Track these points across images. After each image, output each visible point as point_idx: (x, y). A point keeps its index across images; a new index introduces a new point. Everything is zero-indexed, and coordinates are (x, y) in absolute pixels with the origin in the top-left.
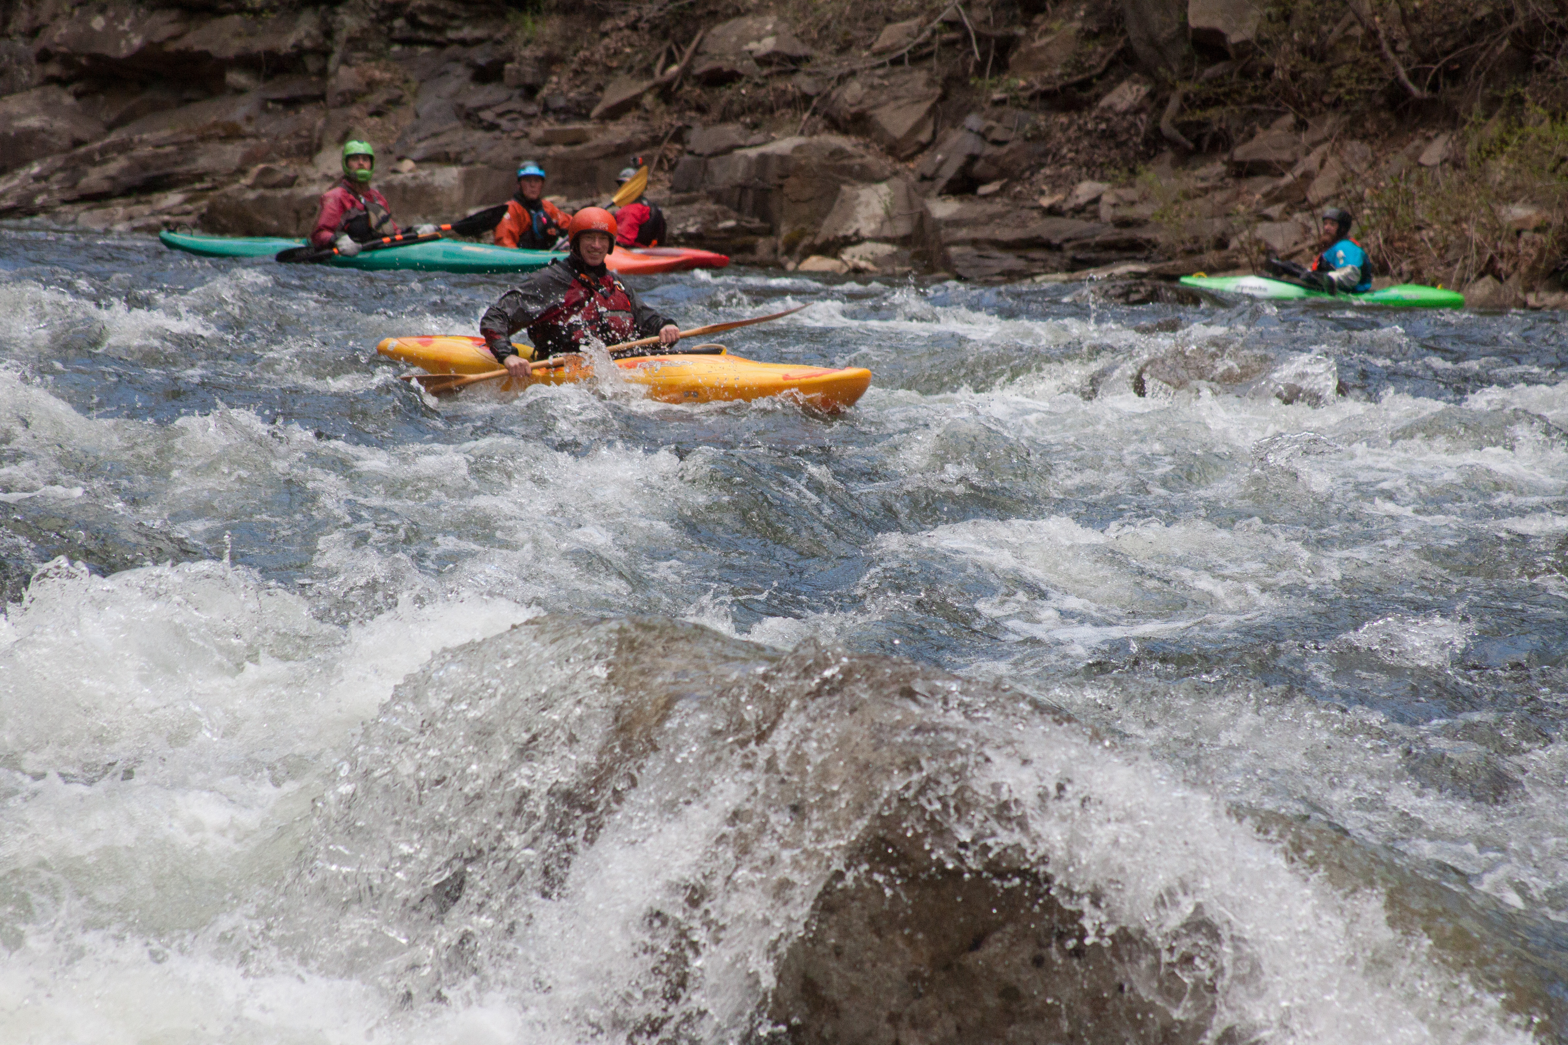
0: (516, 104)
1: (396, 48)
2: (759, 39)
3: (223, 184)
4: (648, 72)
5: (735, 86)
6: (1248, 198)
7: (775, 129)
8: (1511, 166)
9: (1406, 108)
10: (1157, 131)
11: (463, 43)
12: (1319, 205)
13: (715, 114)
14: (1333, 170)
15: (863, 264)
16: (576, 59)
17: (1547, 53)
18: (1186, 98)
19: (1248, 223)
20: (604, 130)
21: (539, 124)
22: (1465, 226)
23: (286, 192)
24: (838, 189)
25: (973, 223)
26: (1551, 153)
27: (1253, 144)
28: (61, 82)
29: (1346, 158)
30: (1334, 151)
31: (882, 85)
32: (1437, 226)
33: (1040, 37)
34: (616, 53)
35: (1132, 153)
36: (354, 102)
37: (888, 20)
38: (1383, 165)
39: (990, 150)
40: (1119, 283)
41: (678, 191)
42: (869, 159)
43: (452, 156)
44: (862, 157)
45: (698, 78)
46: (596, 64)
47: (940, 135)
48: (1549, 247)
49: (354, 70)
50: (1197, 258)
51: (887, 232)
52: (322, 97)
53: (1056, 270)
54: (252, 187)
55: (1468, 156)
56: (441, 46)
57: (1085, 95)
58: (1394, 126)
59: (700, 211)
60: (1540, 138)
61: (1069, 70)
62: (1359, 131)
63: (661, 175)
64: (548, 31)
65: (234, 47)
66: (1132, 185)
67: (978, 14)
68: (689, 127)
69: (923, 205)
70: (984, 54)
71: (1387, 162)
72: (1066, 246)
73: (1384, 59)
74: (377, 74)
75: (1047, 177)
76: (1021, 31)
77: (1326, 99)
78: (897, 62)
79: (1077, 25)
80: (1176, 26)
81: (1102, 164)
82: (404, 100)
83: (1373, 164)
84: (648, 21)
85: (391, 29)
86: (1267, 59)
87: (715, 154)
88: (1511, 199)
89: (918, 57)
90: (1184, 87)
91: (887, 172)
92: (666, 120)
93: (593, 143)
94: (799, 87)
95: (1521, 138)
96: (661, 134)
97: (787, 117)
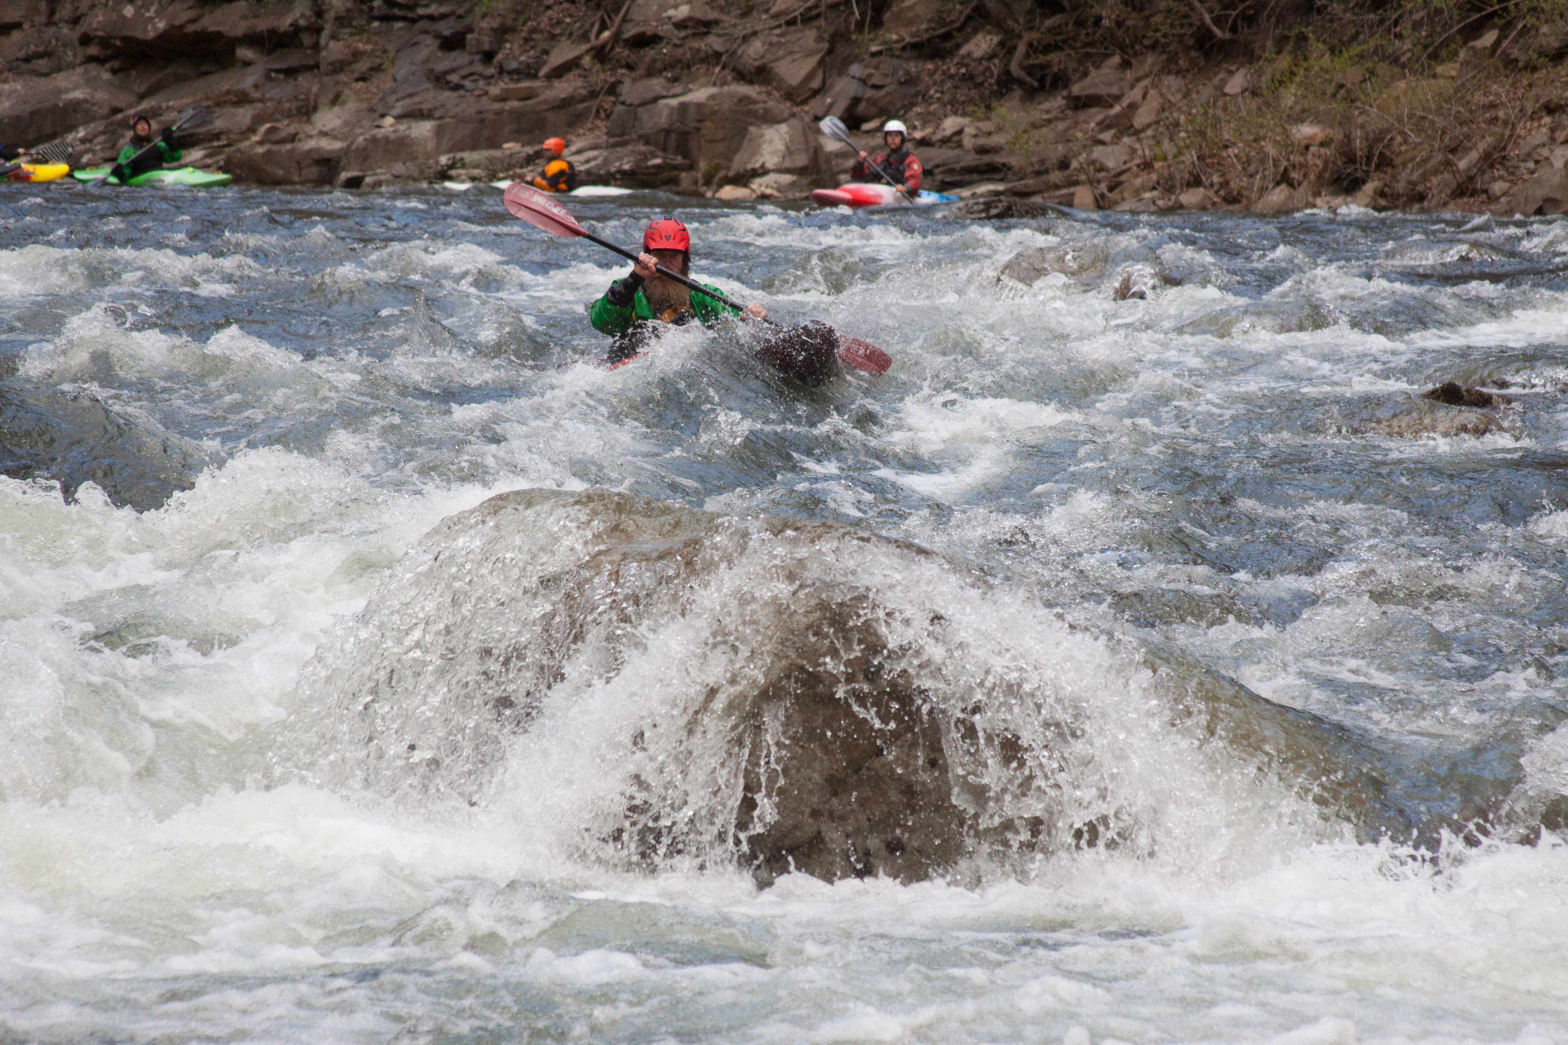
0: (478, 68)
1: (376, 24)
2: (676, 7)
3: (237, 141)
4: (585, 37)
5: (658, 47)
6: (1084, 126)
7: (692, 82)
8: (1299, 93)
9: (1212, 47)
10: (1008, 73)
11: (431, 18)
12: (1143, 130)
13: (641, 71)
14: (1154, 101)
15: (769, 191)
16: (525, 28)
18: (1030, 45)
19: (1085, 147)
20: (550, 87)
21: (496, 83)
22: (1263, 143)
23: (289, 146)
24: (746, 129)
26: (1330, 81)
27: (1087, 81)
28: (99, 61)
29: (1164, 90)
30: (1154, 85)
31: (779, 43)
32: (1240, 144)
34: (559, 22)
35: (987, 93)
36: (342, 70)
38: (1194, 95)
39: (870, 93)
40: (981, 200)
41: (613, 136)
42: (771, 104)
43: (425, 112)
44: (765, 102)
45: (627, 41)
46: (542, 32)
47: (828, 83)
48: (1332, 158)
49: (341, 43)
50: (1044, 178)
51: (788, 164)
52: (317, 66)
54: (261, 143)
55: (1264, 86)
56: (413, 21)
57: (947, 45)
58: (1202, 63)
59: (632, 152)
60: (1321, 69)
61: (933, 25)
62: (1173, 67)
63: (598, 122)
65: (241, 28)
66: (988, 118)
68: (620, 82)
69: (816, 140)
70: (863, 14)
71: (1198, 92)
72: (936, 171)
73: (1192, 8)
74: (361, 46)
75: (918, 114)
77: (1146, 42)
78: (791, 23)
81: (963, 102)
82: (384, 66)
83: (1186, 95)
85: (371, 9)
86: (1096, 10)
87: (643, 104)
88: (1300, 119)
89: (808, 18)
90: (1028, 36)
91: (786, 115)
92: (602, 77)
93: (542, 97)
94: (711, 46)
95: (1307, 69)
96: (598, 89)
97: (702, 71)
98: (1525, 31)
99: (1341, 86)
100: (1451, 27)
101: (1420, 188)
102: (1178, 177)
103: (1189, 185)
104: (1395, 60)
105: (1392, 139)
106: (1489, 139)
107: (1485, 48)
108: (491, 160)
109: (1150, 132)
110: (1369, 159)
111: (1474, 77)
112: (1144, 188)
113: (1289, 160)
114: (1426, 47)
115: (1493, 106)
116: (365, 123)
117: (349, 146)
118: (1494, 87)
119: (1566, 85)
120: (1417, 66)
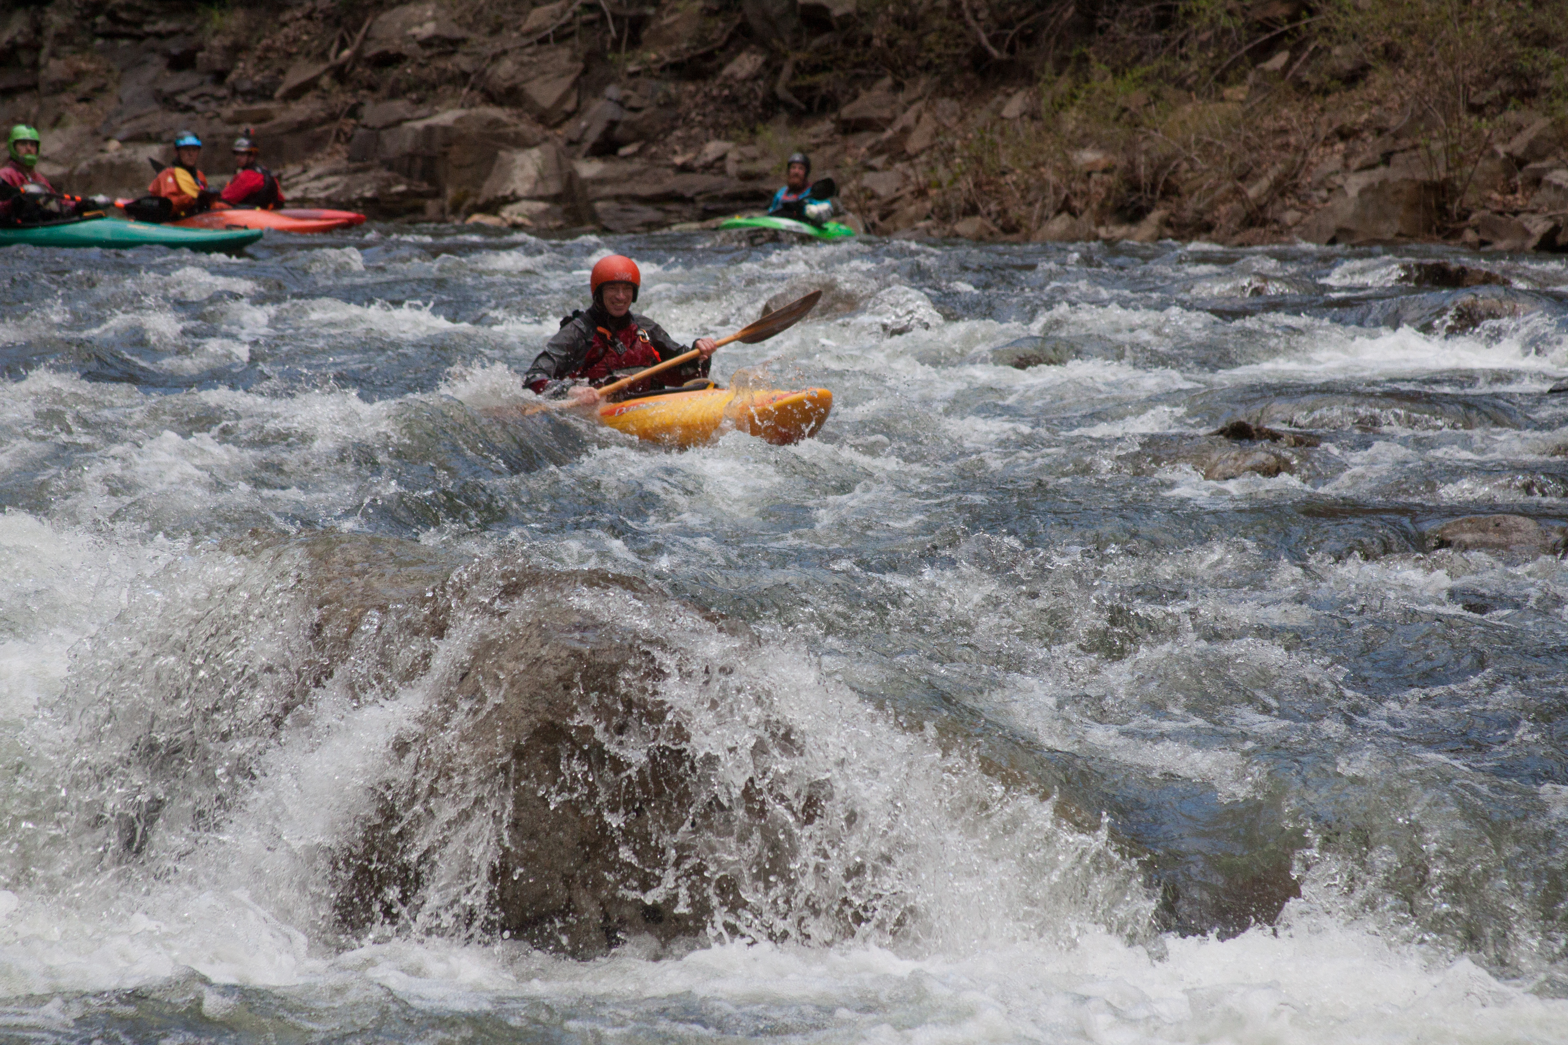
0: (208, 88)
1: (99, 42)
2: (421, 24)
4: (323, 56)
5: (401, 66)
6: (855, 151)
7: (439, 103)
8: (1080, 117)
9: (988, 68)
10: (773, 95)
11: (159, 35)
12: (916, 156)
13: (384, 91)
14: (928, 125)
15: (520, 220)
16: (259, 46)
17: (1108, 17)
18: (797, 65)
20: (287, 109)
21: (228, 104)
22: (1042, 169)
24: (496, 154)
25: (616, 181)
26: (1114, 104)
27: (857, 104)
29: (939, 114)
30: (928, 109)
31: (531, 62)
32: (1019, 171)
33: (668, 15)
34: (296, 40)
35: (751, 116)
36: (63, 90)
37: (534, 5)
38: (970, 119)
39: (628, 116)
41: (354, 161)
42: (523, 127)
43: (153, 135)
44: (516, 125)
45: (368, 60)
46: (277, 50)
47: (583, 104)
48: (1115, 186)
49: (61, 63)
51: (541, 191)
52: (35, 86)
53: (690, 220)
55: (1043, 109)
56: (140, 38)
57: (709, 65)
58: (978, 85)
59: (375, 178)
60: (1104, 91)
61: (694, 44)
62: (949, 90)
63: (338, 146)
64: (233, 23)
66: (753, 143)
68: (361, 104)
69: (571, 166)
70: (620, 32)
71: (974, 116)
72: (698, 198)
73: (968, 27)
74: (83, 65)
75: (679, 138)
76: (651, 11)
77: (919, 63)
78: (543, 41)
79: (699, 4)
80: (786, 4)
81: (726, 126)
82: (108, 87)
83: (962, 119)
84: (321, 11)
85: (94, 25)
86: (866, 29)
87: (387, 127)
88: (1082, 145)
89: (561, 36)
90: (795, 56)
91: (538, 139)
92: (342, 99)
93: (277, 121)
94: (458, 65)
95: (1088, 92)
96: (338, 111)
97: (449, 93)
98: (1317, 52)
99: (1125, 110)
100: (1239, 47)
101: (1207, 217)
102: (953, 205)
103: (965, 214)
104: (1180, 83)
105: (1178, 166)
106: (1280, 166)
107: (1275, 71)
109: (923, 158)
110: (1154, 187)
111: (1264, 100)
112: (918, 217)
113: (1070, 187)
114: (1213, 69)
115: (1283, 131)
116: (87, 147)
117: (71, 173)
118: (1285, 111)
119: (1361, 109)
120: (1203, 89)
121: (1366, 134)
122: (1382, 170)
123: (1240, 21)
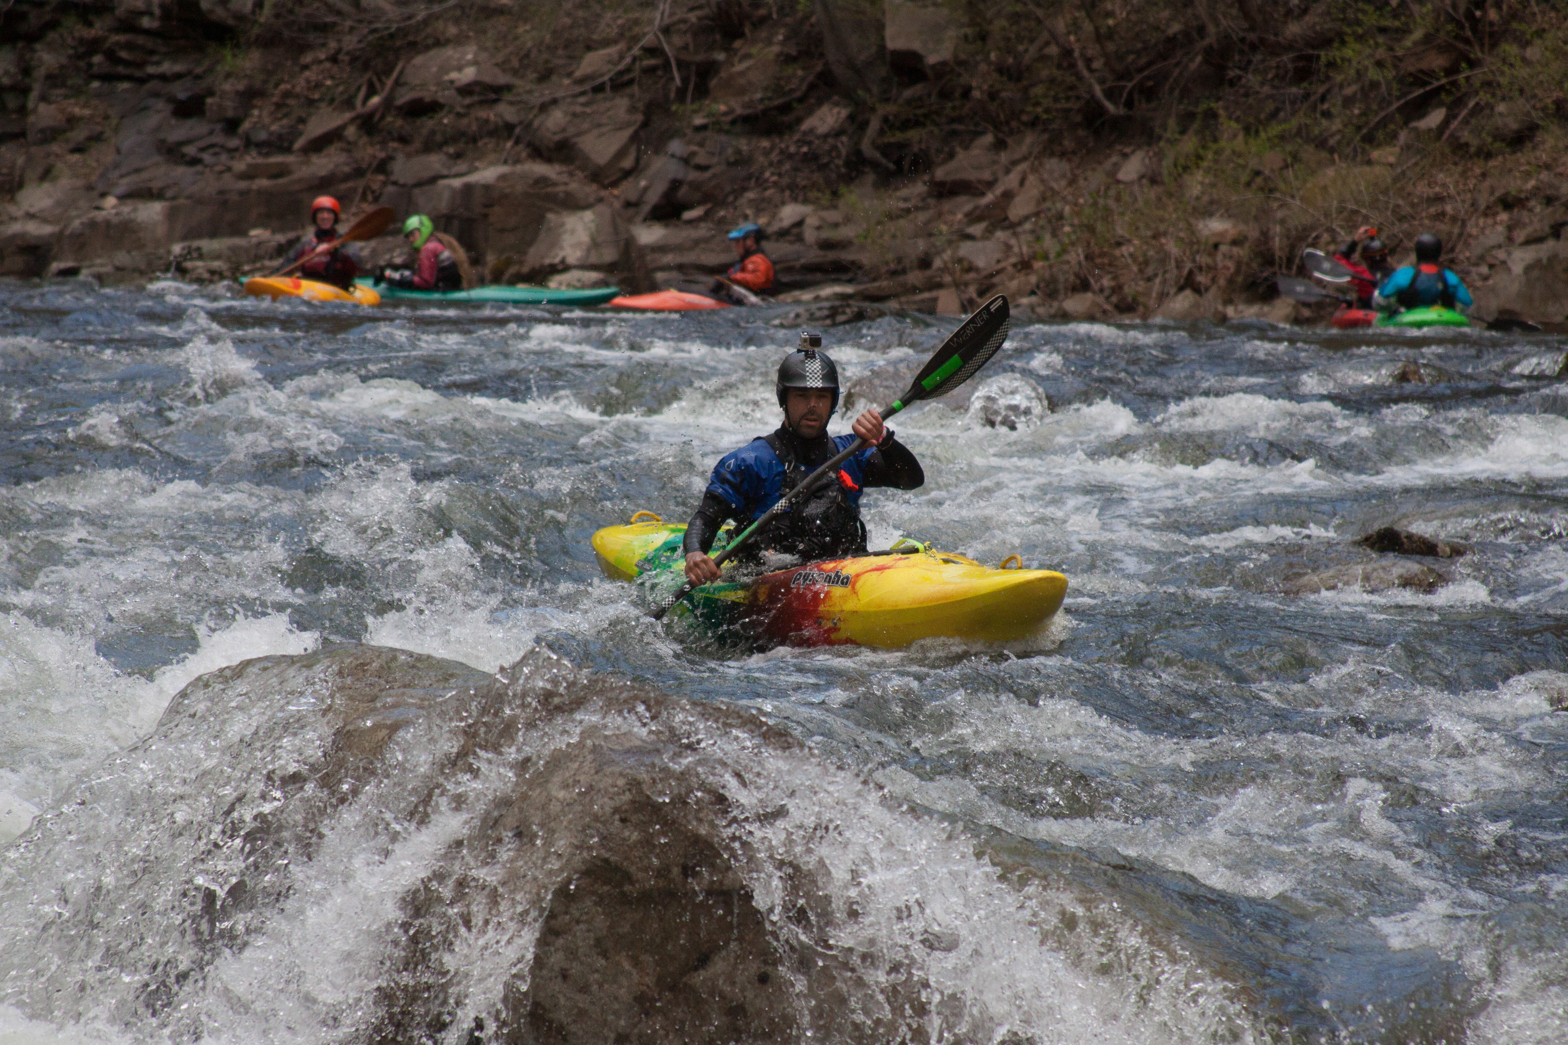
0: (218, 139)
1: (95, 84)
2: (460, 69)
4: (349, 103)
5: (437, 116)
6: (950, 218)
7: (478, 159)
8: (1207, 181)
9: (1103, 125)
10: (858, 153)
11: (163, 78)
12: (1020, 223)
13: (417, 144)
14: (1033, 189)
16: (277, 92)
17: (1239, 68)
18: (885, 120)
19: (950, 242)
20: (307, 163)
21: (241, 158)
22: (1163, 240)
24: (543, 217)
25: (678, 248)
26: (1244, 167)
27: (952, 165)
29: (1045, 176)
30: (1034, 170)
31: (584, 113)
32: (1136, 242)
33: (740, 61)
34: (318, 85)
35: (834, 176)
36: (54, 139)
37: (589, 48)
38: (1081, 182)
39: (693, 175)
40: (826, 304)
42: (574, 186)
43: (155, 191)
44: (566, 184)
45: (400, 108)
46: (297, 96)
47: (643, 161)
48: (1245, 260)
49: (53, 107)
50: (901, 279)
51: (593, 259)
52: (22, 134)
55: (1165, 172)
56: (142, 81)
57: (787, 119)
58: (1091, 144)
60: (1234, 152)
61: (769, 94)
62: (1056, 148)
63: (365, 206)
64: (248, 65)
66: (835, 207)
67: (677, 40)
68: (391, 158)
69: (628, 231)
70: (685, 80)
71: (1086, 179)
73: (1080, 78)
74: (77, 111)
75: (750, 201)
76: (721, 56)
77: (1025, 118)
78: (599, 89)
79: (776, 49)
80: (874, 49)
81: (805, 187)
82: (106, 135)
83: (1072, 182)
84: (348, 53)
85: (90, 65)
86: (965, 79)
87: (419, 184)
88: (1207, 213)
89: (619, 84)
90: (884, 109)
91: (591, 199)
92: (370, 152)
93: (295, 176)
94: (501, 116)
95: (1216, 153)
96: (364, 166)
97: (490, 146)
98: (1478, 110)
99: (1258, 173)
100: (1390, 103)
102: (1061, 278)
103: (1075, 289)
104: (1321, 143)
105: (1317, 238)
107: (1430, 130)
108: (234, 249)
109: (1028, 226)
110: (1290, 261)
111: (1416, 164)
112: (1021, 293)
113: (1194, 261)
114: (1359, 128)
115: (1439, 199)
116: (82, 203)
117: (61, 232)
118: (1441, 176)
119: (1528, 175)
120: (1348, 150)
121: (1532, 203)
122: (1551, 243)
123: (1390, 74)
